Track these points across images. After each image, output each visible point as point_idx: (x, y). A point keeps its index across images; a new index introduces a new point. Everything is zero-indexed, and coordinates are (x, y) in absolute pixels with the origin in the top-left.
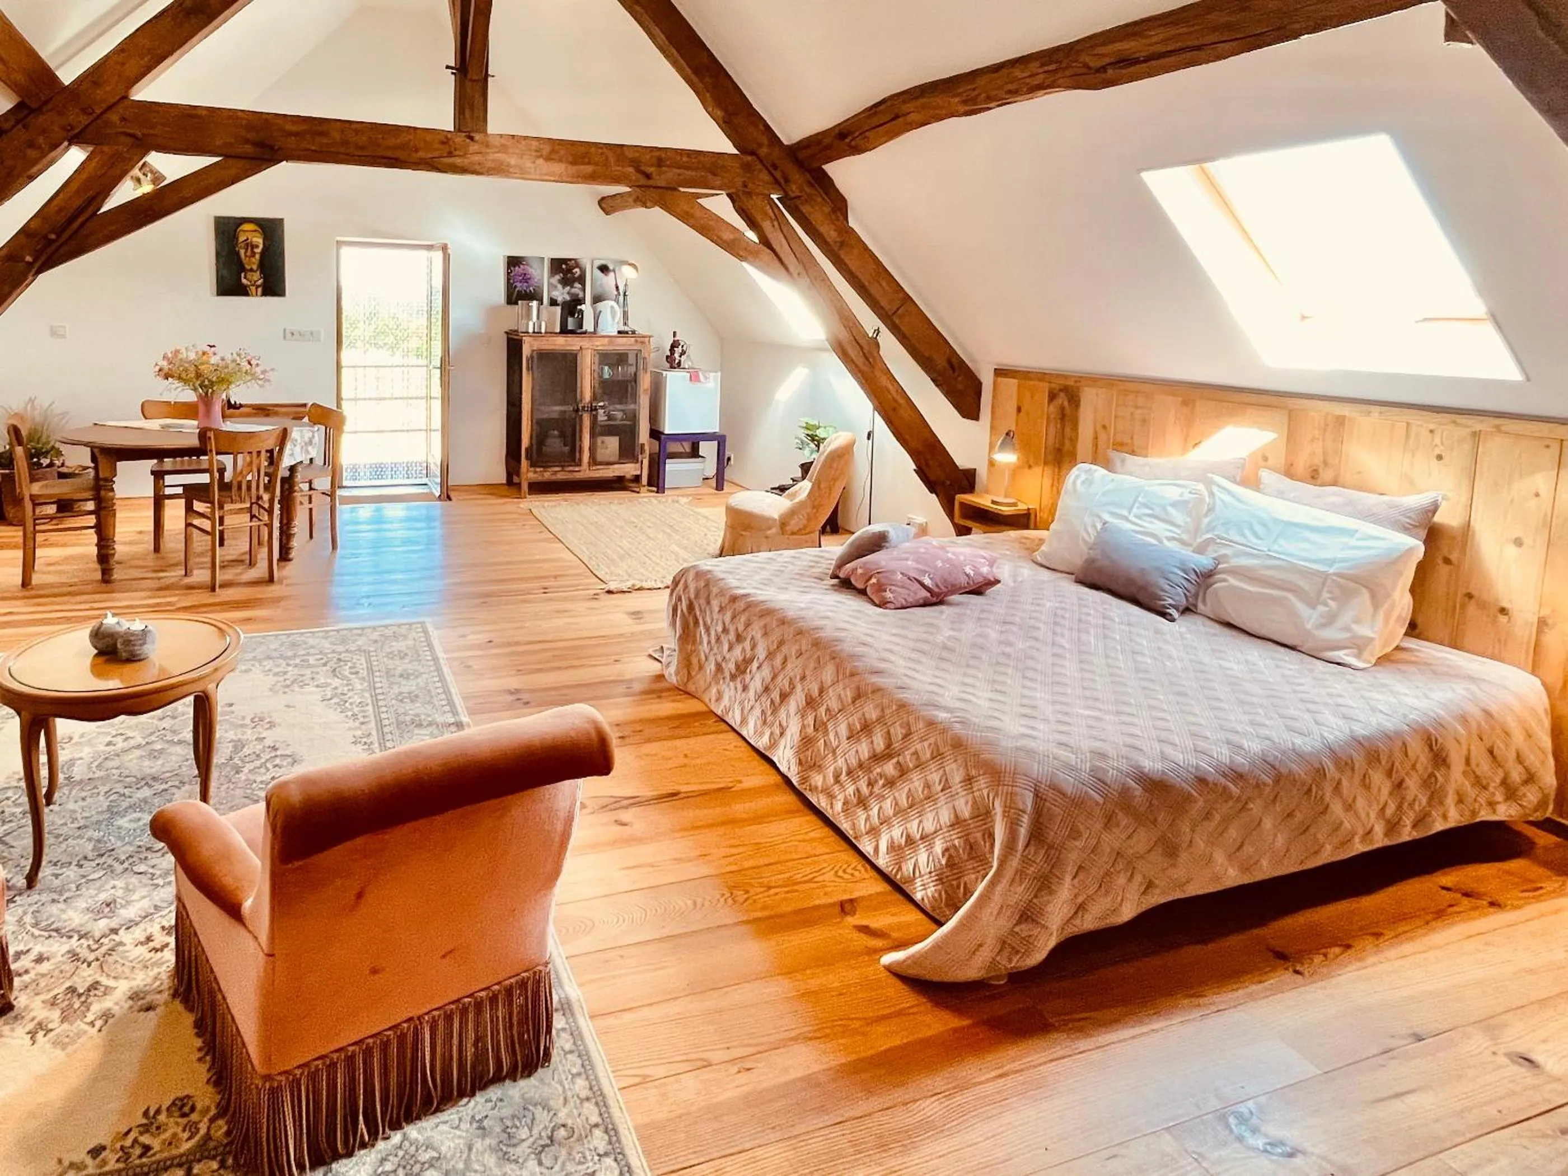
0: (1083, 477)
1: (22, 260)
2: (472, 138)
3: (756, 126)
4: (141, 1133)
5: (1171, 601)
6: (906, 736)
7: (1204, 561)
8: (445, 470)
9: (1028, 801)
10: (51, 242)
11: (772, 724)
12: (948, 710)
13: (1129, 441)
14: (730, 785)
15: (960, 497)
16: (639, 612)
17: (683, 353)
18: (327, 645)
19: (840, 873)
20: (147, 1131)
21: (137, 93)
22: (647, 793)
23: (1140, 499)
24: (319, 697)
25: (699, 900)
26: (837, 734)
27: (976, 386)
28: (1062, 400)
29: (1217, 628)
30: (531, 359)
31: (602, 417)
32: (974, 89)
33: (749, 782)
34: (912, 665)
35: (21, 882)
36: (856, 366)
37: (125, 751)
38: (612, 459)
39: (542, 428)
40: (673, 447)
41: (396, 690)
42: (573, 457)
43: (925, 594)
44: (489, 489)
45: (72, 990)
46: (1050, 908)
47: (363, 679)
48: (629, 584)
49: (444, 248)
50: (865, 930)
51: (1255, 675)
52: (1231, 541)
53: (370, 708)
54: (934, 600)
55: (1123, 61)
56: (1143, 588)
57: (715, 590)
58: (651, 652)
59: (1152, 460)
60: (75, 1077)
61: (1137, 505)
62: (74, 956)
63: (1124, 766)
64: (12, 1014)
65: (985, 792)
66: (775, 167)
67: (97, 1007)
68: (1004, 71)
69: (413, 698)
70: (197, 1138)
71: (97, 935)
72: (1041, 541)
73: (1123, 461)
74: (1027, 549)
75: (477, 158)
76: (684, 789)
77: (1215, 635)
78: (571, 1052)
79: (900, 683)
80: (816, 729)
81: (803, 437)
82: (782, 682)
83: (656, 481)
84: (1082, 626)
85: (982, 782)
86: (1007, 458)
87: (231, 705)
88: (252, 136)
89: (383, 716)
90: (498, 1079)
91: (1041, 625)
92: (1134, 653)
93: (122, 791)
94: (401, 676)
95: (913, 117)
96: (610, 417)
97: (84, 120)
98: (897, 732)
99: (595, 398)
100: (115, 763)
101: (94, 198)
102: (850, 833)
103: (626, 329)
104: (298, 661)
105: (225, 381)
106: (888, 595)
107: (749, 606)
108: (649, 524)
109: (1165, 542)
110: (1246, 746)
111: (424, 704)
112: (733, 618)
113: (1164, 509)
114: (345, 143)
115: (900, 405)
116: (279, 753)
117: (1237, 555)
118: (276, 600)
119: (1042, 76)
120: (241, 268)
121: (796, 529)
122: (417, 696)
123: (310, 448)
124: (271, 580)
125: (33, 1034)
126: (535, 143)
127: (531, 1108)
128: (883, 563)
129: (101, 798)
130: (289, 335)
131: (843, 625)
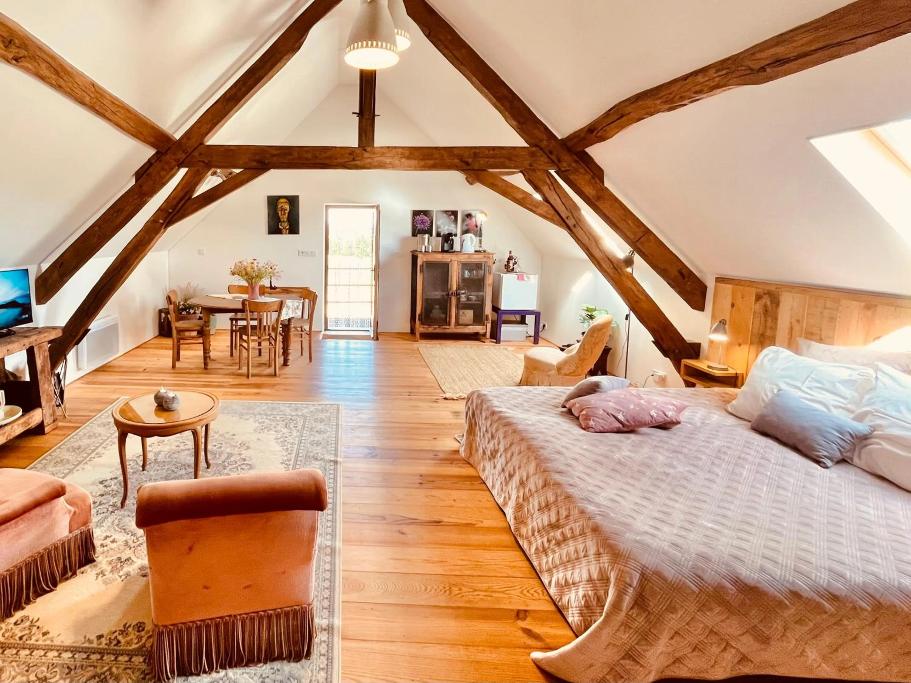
0: (771, 355)
1: (158, 222)
2: (365, 150)
3: (539, 129)
4: (119, 634)
5: (826, 454)
6: (567, 516)
7: (862, 428)
8: (376, 324)
9: (636, 577)
10: (170, 213)
11: (505, 492)
12: (598, 505)
13: (819, 332)
14: (475, 523)
15: (685, 361)
16: (458, 412)
17: (515, 263)
18: (289, 411)
19: (525, 592)
20: (122, 634)
21: (207, 142)
22: (423, 517)
23: (812, 375)
24: (274, 437)
25: (429, 588)
26: (533, 505)
27: (703, 289)
28: (766, 300)
29: (869, 479)
30: (422, 266)
31: (463, 298)
32: (671, 94)
33: (487, 523)
34: (589, 471)
35: (119, 504)
36: (608, 274)
37: (183, 450)
38: (469, 323)
39: (429, 304)
40: (505, 317)
41: (312, 438)
42: (446, 322)
43: (618, 425)
44: (400, 335)
45: (120, 559)
46: (648, 654)
47: (298, 431)
48: (458, 395)
49: (378, 207)
50: (528, 632)
51: (889, 522)
52: (887, 415)
53: (296, 446)
54: (625, 429)
55: (778, 61)
56: (803, 441)
57: (485, 407)
58: (456, 436)
59: (834, 348)
60: (106, 600)
61: (809, 379)
62: (126, 543)
63: (723, 570)
64: (94, 564)
65: (606, 565)
66: (551, 152)
67: (126, 569)
68: (690, 80)
69: (318, 444)
70: (140, 644)
71: (138, 536)
72: (734, 397)
73: (809, 347)
74: (724, 401)
75: (369, 160)
76: (445, 519)
77: (863, 484)
78: (324, 655)
79: (571, 482)
80: (524, 500)
81: (584, 315)
82: (510, 468)
83: (495, 336)
84: (740, 461)
85: (606, 558)
86: (721, 338)
87: (234, 435)
88: (257, 158)
89: (300, 451)
90: (280, 658)
91: (704, 457)
92: (778, 487)
93: (174, 469)
94: (317, 431)
95: (633, 115)
96: (468, 299)
97: (184, 156)
98: (563, 513)
99: (459, 288)
100: (176, 456)
101: (188, 192)
102: (538, 568)
103: (481, 249)
104: (272, 417)
105: (259, 276)
106: (591, 423)
107: (500, 418)
108: (483, 361)
109: (832, 408)
110: (848, 576)
111: (323, 448)
112: (491, 425)
113: (833, 383)
114: (300, 158)
115: (641, 299)
116: (246, 462)
117: (890, 426)
118: (273, 385)
119: (717, 79)
120: (279, 220)
121: (568, 372)
122: (321, 443)
123: (297, 311)
124: (275, 375)
125: (98, 575)
126: (400, 150)
127: (292, 679)
128: (593, 402)
129: (164, 471)
130: (301, 253)
131: (548, 438)
